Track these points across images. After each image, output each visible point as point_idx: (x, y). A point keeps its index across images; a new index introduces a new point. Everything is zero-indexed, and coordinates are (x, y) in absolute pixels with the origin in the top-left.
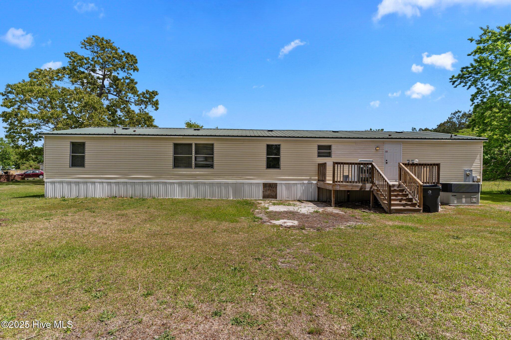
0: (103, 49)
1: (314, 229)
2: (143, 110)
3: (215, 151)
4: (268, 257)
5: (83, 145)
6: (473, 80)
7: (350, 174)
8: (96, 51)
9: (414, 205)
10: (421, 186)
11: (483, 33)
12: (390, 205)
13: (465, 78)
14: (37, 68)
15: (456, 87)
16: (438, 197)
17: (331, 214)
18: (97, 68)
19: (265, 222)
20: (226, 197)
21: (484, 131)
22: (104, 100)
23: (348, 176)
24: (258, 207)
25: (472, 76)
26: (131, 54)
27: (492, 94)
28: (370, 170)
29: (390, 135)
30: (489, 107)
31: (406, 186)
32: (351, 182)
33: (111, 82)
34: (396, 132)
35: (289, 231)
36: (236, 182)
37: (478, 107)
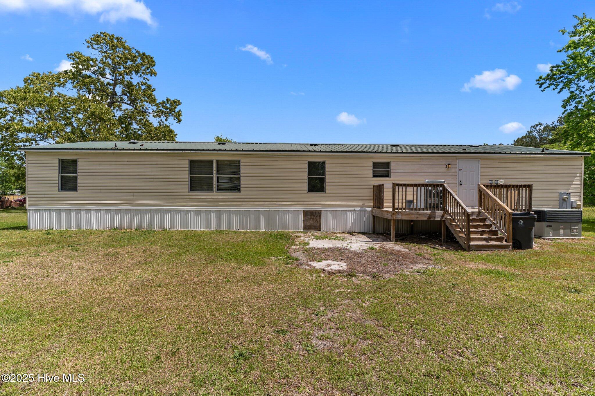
0: (113, 47)
1: (368, 276)
2: (163, 122)
3: (242, 169)
4: (298, 326)
5: (75, 162)
6: (566, 82)
7: (415, 198)
8: (105, 50)
9: (500, 239)
10: (510, 214)
11: (579, 23)
12: (469, 239)
13: (555, 79)
14: (33, 72)
15: (543, 90)
16: (532, 229)
17: (391, 252)
18: (107, 71)
19: (302, 264)
20: (257, 228)
21: (578, 145)
22: (117, 110)
23: (412, 202)
24: (296, 241)
25: (564, 77)
26: (147, 54)
27: (589, 99)
28: (441, 194)
29: (464, 150)
30: (586, 115)
31: (489, 214)
32: (416, 209)
33: (124, 89)
34: (471, 146)
35: (333, 279)
36: (270, 209)
37: (571, 116)
